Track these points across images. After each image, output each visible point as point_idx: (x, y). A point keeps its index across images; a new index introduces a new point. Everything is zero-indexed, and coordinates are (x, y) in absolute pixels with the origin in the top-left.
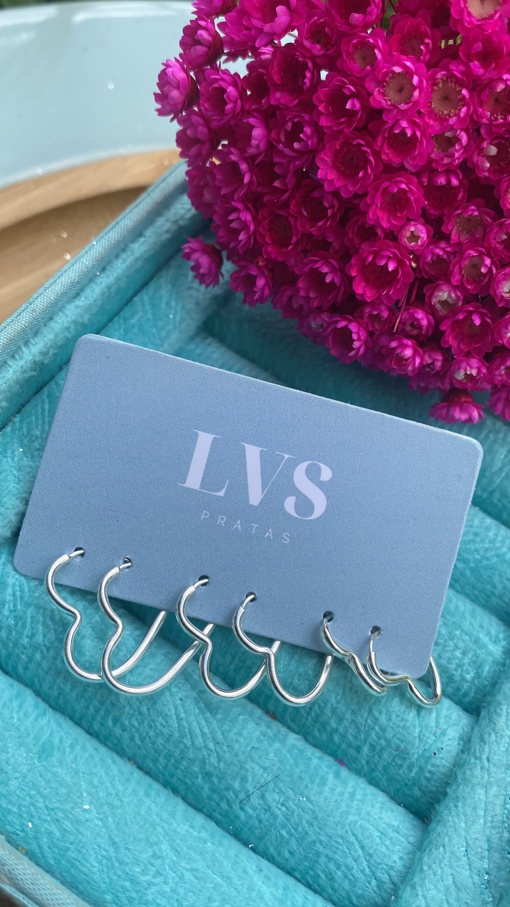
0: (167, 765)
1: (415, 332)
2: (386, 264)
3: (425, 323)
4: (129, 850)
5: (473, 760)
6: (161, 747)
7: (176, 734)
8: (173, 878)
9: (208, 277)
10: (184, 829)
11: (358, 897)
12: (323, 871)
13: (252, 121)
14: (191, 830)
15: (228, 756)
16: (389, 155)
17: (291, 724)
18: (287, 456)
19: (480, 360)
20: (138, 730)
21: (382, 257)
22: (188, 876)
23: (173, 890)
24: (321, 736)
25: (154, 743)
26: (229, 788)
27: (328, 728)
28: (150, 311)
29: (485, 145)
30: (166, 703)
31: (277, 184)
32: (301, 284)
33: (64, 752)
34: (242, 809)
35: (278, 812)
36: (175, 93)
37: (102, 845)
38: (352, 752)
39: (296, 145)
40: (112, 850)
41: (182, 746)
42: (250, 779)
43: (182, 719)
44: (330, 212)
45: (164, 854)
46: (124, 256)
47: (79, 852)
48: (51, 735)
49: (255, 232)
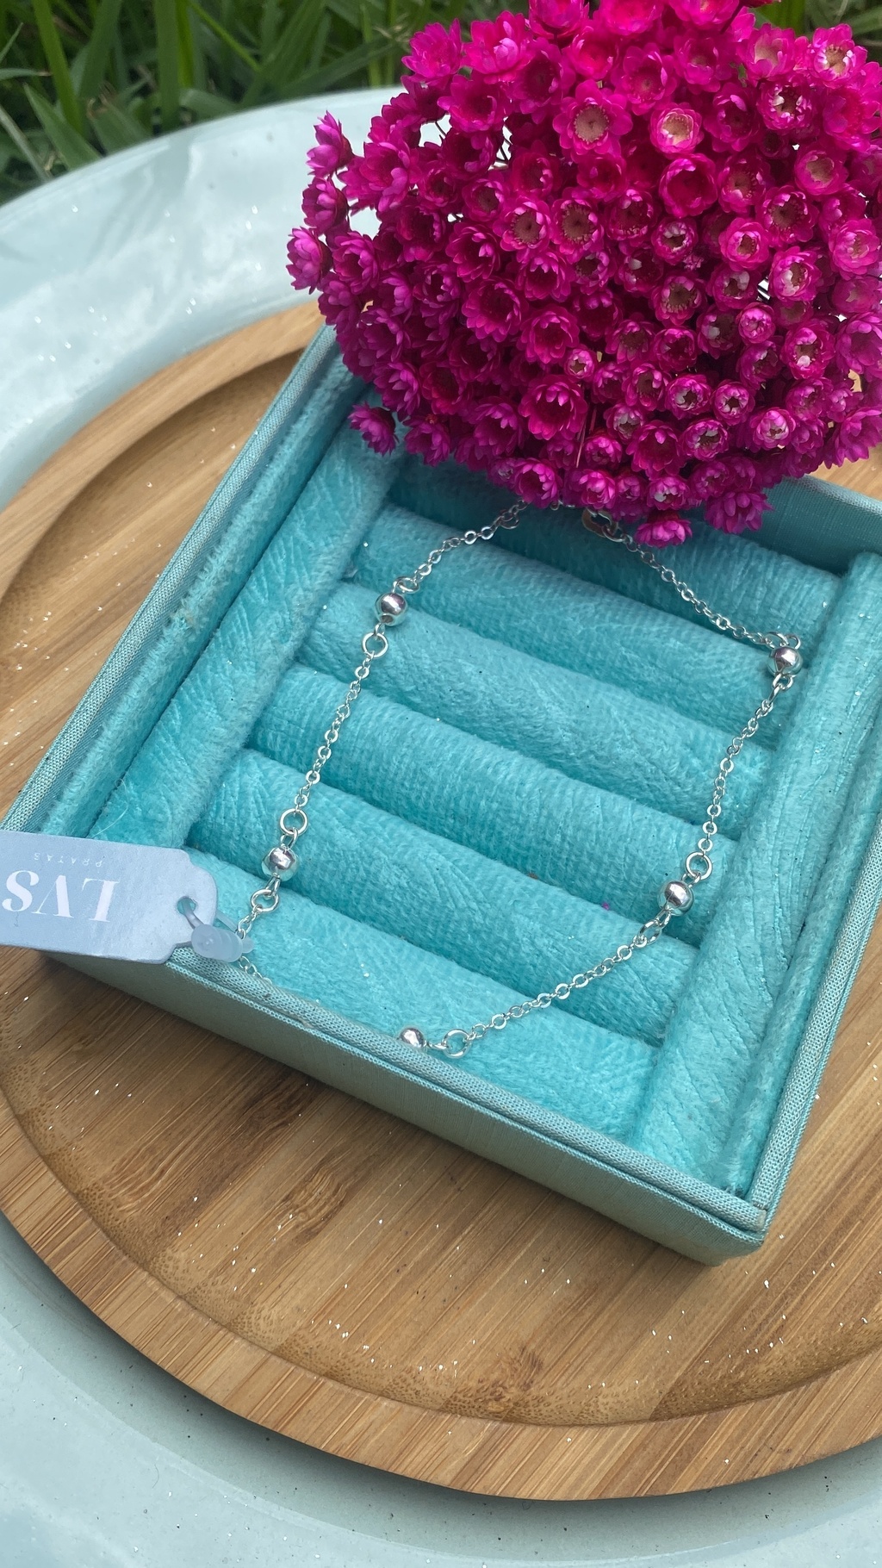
0: (436, 932)
1: (605, 461)
2: (556, 401)
3: (611, 450)
6: (427, 916)
7: (439, 900)
9: (383, 444)
10: (460, 982)
11: (642, 1020)
12: (603, 1003)
13: (391, 281)
14: (469, 984)
15: (492, 912)
16: (532, 293)
17: (551, 879)
19: (677, 478)
20: (401, 903)
21: (551, 394)
24: (584, 885)
25: (419, 913)
26: (499, 940)
28: (328, 493)
29: (626, 261)
30: (422, 874)
31: (430, 338)
32: (478, 435)
33: (336, 933)
35: (549, 955)
36: (308, 266)
38: (617, 894)
39: (439, 298)
41: (446, 911)
42: (517, 928)
43: (442, 886)
44: (489, 357)
46: (289, 439)
47: (368, 1015)
48: (319, 921)
49: (419, 389)
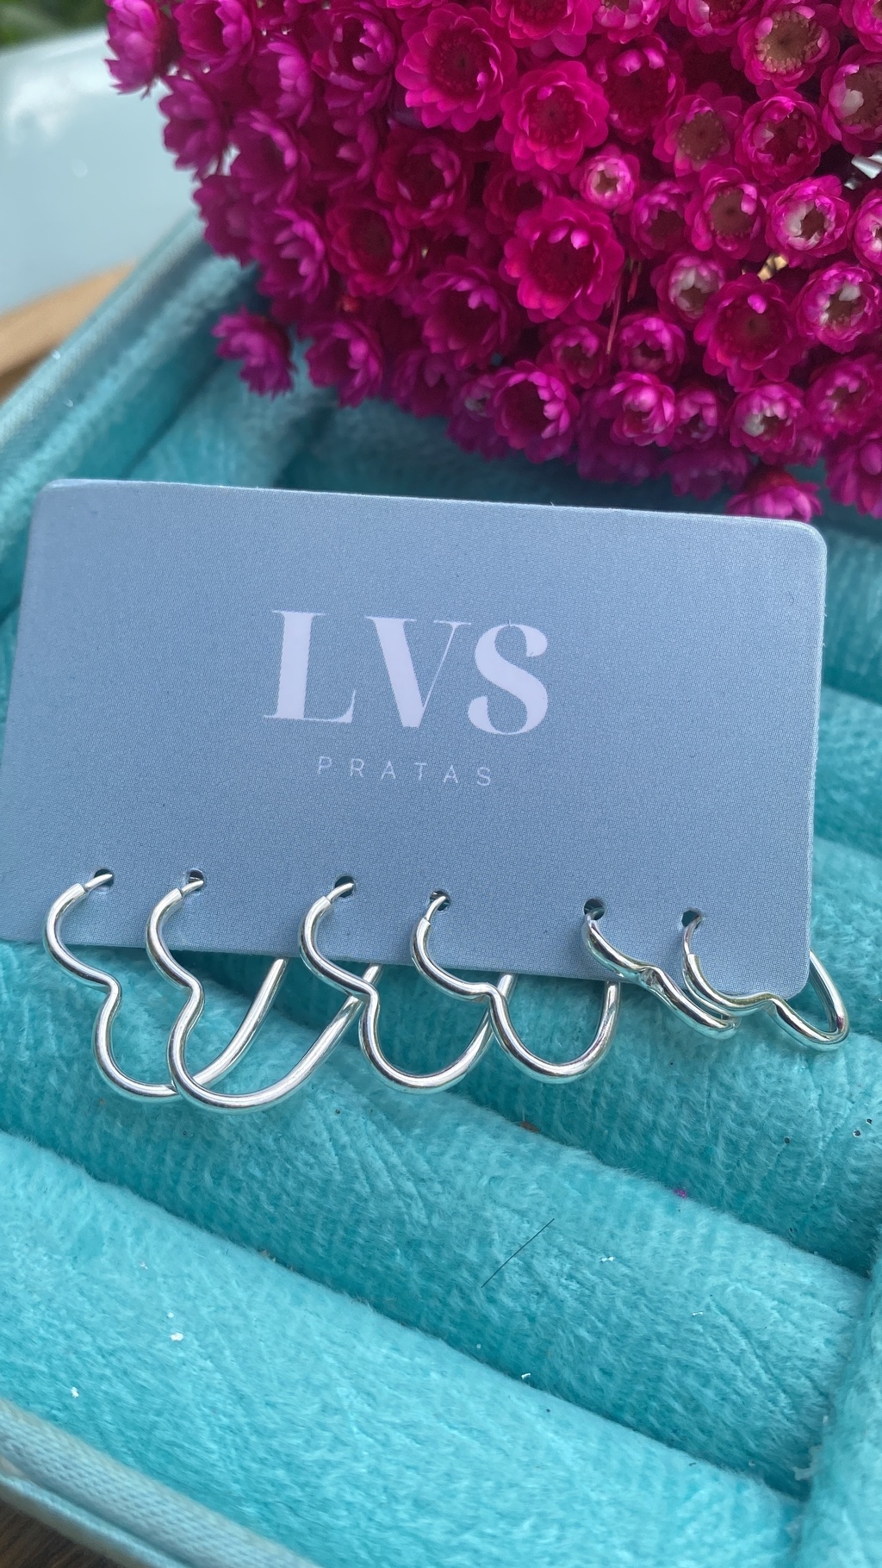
0: (330, 1242)
1: (654, 364)
2: (567, 239)
3: (666, 337)
4: (274, 1405)
6: (313, 1209)
7: (338, 1177)
8: (370, 1446)
9: (269, 372)
10: (380, 1354)
11: (758, 1435)
12: (677, 1396)
13: (273, 47)
14: (395, 1355)
15: (445, 1201)
16: (522, 30)
17: (566, 1135)
18: (455, 625)
20: (263, 1184)
21: (557, 226)
22: (399, 1439)
23: (374, 1471)
25: (298, 1204)
26: (458, 1263)
30: (308, 1121)
31: (343, 153)
32: (429, 331)
33: (123, 1245)
34: (492, 1300)
35: (563, 1294)
37: (220, 1405)
39: (357, 62)
40: (239, 1411)
41: (352, 1198)
42: (496, 1237)
43: (344, 1147)
44: (447, 176)
45: (346, 1403)
46: (113, 370)
47: (177, 1427)
48: (94, 1219)
49: (328, 252)
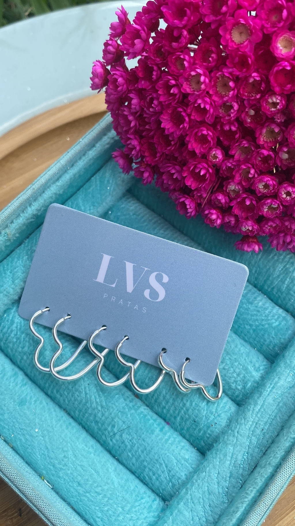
0: (79, 415)
2: (200, 172)
4: (54, 452)
5: (230, 431)
6: (76, 406)
7: (84, 401)
8: (72, 468)
10: (81, 446)
11: (163, 490)
12: (147, 475)
13: (132, 95)
14: (85, 447)
15: (107, 414)
16: (195, 116)
17: (145, 401)
18: (146, 269)
19: (253, 222)
20: (67, 397)
21: (198, 168)
22: (79, 468)
23: (71, 473)
24: (158, 409)
25: (74, 404)
26: (106, 429)
27: (161, 406)
28: (99, 185)
29: (247, 110)
30: (80, 385)
31: (147, 127)
32: (164, 177)
33: (31, 404)
34: (111, 440)
35: (127, 444)
37: (42, 448)
38: (173, 419)
39: (151, 110)
40: (46, 451)
41: (86, 407)
42: (116, 426)
43: (87, 394)
44: (172, 143)
45: (69, 457)
46: (84, 158)
48: (27, 395)
49: (140, 150)
